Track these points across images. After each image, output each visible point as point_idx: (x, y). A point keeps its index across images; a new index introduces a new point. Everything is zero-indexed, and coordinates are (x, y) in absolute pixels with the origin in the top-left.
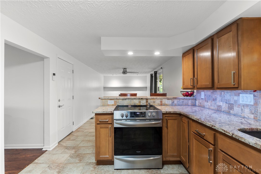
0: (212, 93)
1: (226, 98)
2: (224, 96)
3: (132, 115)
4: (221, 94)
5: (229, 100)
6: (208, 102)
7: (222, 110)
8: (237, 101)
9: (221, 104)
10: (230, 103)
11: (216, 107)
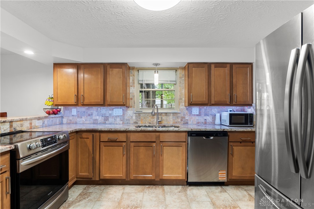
0: (87, 109)
1: (102, 113)
2: (101, 111)
3: (43, 144)
4: (97, 109)
5: (104, 114)
6: (82, 118)
7: (99, 122)
8: (111, 114)
9: (97, 117)
10: (106, 116)
11: (92, 121)
